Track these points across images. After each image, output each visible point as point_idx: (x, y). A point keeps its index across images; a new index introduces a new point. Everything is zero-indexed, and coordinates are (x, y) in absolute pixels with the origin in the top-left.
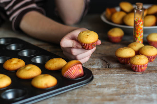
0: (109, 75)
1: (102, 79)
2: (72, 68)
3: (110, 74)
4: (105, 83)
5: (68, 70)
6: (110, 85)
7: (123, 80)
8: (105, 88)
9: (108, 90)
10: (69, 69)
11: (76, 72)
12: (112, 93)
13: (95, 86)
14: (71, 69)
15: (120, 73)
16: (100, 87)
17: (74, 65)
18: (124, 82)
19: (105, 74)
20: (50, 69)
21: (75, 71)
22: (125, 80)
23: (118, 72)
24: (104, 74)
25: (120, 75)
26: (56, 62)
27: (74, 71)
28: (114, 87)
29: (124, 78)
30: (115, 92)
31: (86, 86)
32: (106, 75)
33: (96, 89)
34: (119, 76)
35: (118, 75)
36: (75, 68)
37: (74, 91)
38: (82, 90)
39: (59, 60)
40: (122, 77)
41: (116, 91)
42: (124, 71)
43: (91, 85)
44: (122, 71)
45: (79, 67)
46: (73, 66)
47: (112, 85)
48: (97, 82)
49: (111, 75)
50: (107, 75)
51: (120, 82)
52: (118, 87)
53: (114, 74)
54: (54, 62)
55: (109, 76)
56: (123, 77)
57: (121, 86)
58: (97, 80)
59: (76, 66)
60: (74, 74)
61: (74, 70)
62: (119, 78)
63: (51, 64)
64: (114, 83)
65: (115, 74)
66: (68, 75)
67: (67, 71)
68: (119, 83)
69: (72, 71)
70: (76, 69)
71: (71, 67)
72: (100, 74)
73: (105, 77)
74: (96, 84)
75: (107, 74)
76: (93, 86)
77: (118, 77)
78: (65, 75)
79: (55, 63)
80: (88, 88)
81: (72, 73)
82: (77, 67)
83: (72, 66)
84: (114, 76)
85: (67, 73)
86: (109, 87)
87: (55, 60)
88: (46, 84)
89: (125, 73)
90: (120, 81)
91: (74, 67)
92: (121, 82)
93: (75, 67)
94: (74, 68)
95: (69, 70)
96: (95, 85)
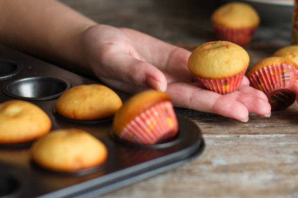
0: (241, 136)
1: (223, 148)
2: (148, 112)
3: (244, 134)
4: (236, 160)
5: (134, 119)
6: (253, 164)
7: (285, 150)
8: (241, 172)
9: (250, 178)
10: (139, 115)
11: (158, 123)
12: (264, 187)
13: (209, 167)
14: (143, 115)
15: (272, 130)
16: (225, 169)
17: (154, 105)
18: (290, 157)
19: (230, 133)
20: (75, 116)
21: (155, 123)
22: (292, 150)
23: (265, 127)
24: (226, 134)
25: (274, 136)
26: (91, 95)
27: (152, 123)
28: (265, 169)
29: (289, 146)
30: (273, 186)
31: (185, 168)
32: (232, 136)
33: (215, 177)
34: (272, 140)
35: (266, 136)
36: (156, 113)
37: (152, 181)
38: (176, 179)
39: (99, 90)
40: (282, 144)
41: (275, 181)
42: (282, 125)
43: (199, 164)
44: (276, 125)
45: (166, 111)
46: (149, 108)
47: (259, 163)
48: (214, 157)
49: (248, 136)
50: (235, 135)
51: (279, 156)
52: (277, 172)
53: (255, 134)
54: (84, 97)
55: (243, 140)
56: (284, 143)
57: (287, 169)
58: (211, 149)
59: (158, 107)
60: (152, 132)
61: (152, 118)
62: (273, 145)
63: (75, 102)
64: (261, 160)
65: (258, 134)
66: (134, 134)
67: (133, 123)
68: (275, 158)
69: (148, 122)
70: (159, 115)
71: (144, 111)
72: (216, 134)
73: (230, 142)
74: (212, 160)
75: (235, 133)
76: (204, 167)
77: (271, 144)
78: (127, 134)
79: (89, 100)
80: (190, 172)
81: (148, 127)
82: (161, 109)
83: (146, 106)
84: (258, 140)
85: (133, 126)
86: (250, 170)
87: (87, 89)
88: (78, 159)
89: (286, 130)
90: (278, 153)
91: (153, 109)
92: (283, 156)
93: (157, 110)
94: (152, 113)
95: (138, 119)
96: (209, 163)
